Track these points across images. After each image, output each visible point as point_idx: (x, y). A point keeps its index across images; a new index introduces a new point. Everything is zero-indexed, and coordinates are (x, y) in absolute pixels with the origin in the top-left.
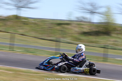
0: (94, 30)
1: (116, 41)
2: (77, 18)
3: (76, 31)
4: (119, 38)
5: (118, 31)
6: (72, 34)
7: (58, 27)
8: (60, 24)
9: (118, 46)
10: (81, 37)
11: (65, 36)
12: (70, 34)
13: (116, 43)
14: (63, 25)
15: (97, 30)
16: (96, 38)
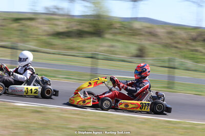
0: (75, 28)
1: (112, 46)
2: (47, 8)
3: (45, 31)
4: (119, 41)
5: (116, 28)
6: (39, 35)
7: (15, 25)
8: (18, 19)
9: (116, 54)
10: (52, 40)
11: (26, 38)
12: (35, 36)
13: (112, 49)
14: (23, 22)
15: (80, 28)
16: (78, 42)
